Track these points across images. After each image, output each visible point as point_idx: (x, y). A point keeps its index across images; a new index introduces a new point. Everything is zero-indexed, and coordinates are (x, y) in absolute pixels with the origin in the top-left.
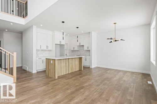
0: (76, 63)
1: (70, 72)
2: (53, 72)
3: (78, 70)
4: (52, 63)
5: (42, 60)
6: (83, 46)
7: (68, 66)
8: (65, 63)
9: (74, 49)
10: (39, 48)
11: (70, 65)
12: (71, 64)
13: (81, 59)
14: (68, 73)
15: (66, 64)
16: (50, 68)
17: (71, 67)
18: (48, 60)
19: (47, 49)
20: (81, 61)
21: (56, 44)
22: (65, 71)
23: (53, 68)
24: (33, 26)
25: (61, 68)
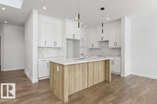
0: (100, 70)
1: (89, 86)
2: (60, 87)
3: (102, 81)
4: (58, 70)
5: (47, 63)
6: (107, 41)
7: (86, 75)
8: (81, 70)
9: (93, 46)
10: (43, 45)
11: (90, 73)
12: (92, 72)
13: (107, 62)
14: (86, 87)
15: (83, 71)
16: (55, 80)
17: (91, 76)
18: (52, 65)
19: (55, 46)
20: (107, 65)
21: (67, 39)
22: (81, 84)
23: (60, 80)
24: (33, 10)
25: (75, 80)
